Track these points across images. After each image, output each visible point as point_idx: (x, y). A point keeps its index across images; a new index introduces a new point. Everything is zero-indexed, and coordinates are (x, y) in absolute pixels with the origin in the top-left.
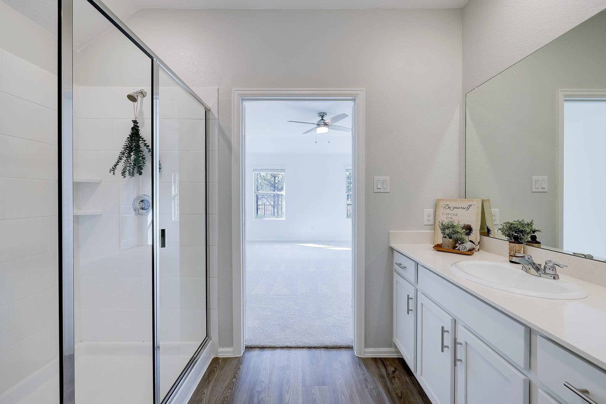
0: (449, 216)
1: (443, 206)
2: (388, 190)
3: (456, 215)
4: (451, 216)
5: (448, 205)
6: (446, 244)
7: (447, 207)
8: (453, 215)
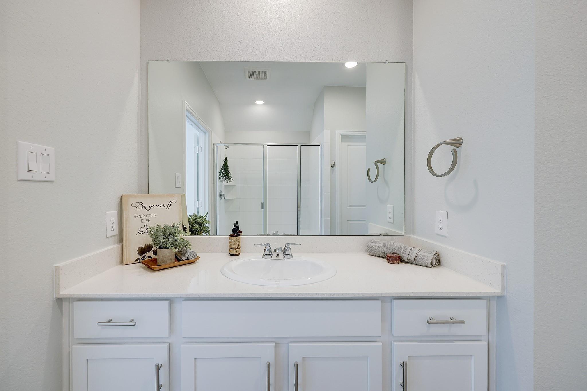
0: (145, 218)
1: (134, 205)
2: (51, 177)
3: (155, 216)
4: (148, 218)
5: (141, 203)
6: (167, 257)
7: (141, 206)
8: (150, 216)
